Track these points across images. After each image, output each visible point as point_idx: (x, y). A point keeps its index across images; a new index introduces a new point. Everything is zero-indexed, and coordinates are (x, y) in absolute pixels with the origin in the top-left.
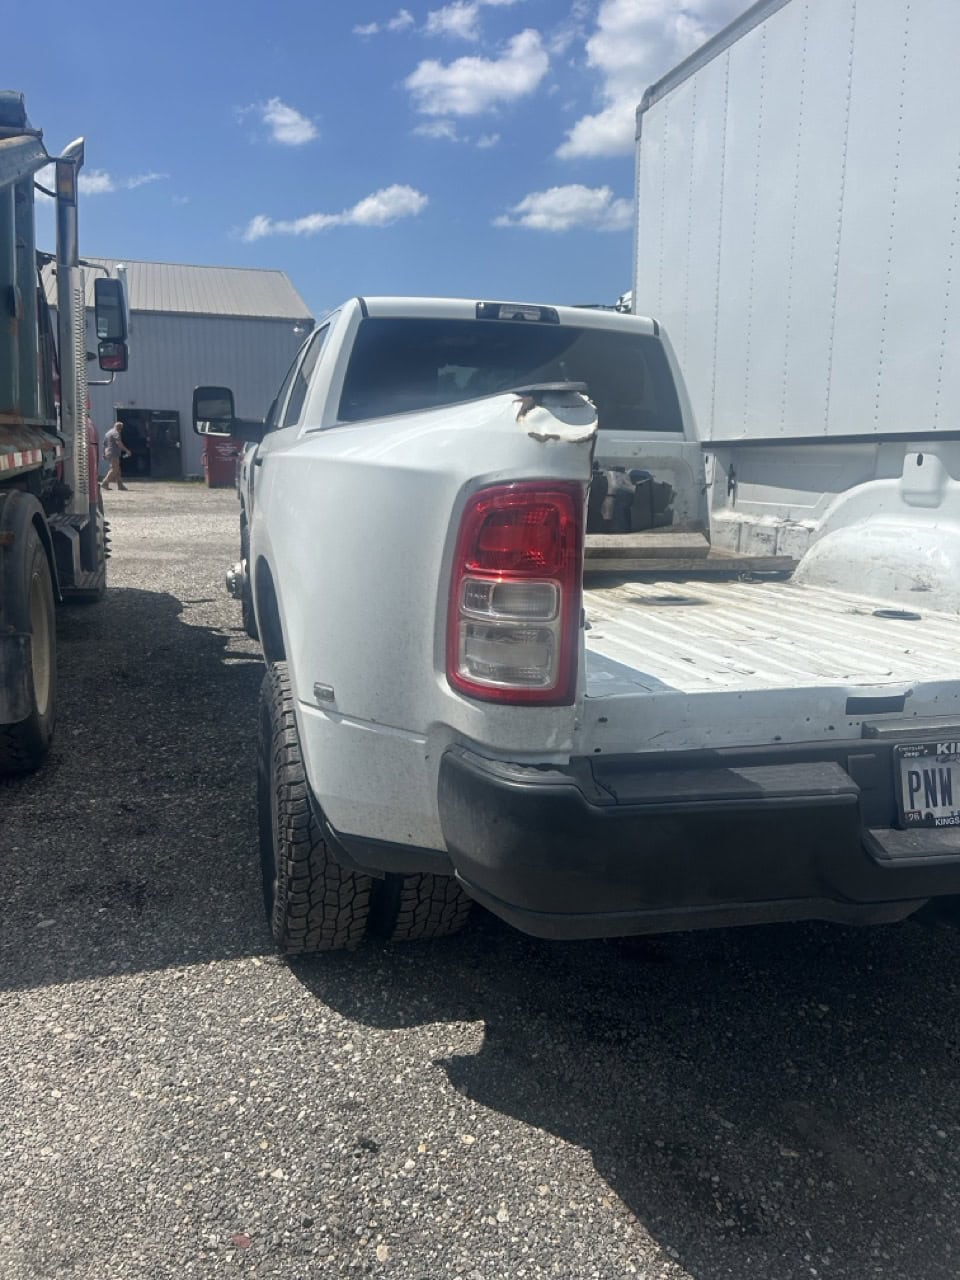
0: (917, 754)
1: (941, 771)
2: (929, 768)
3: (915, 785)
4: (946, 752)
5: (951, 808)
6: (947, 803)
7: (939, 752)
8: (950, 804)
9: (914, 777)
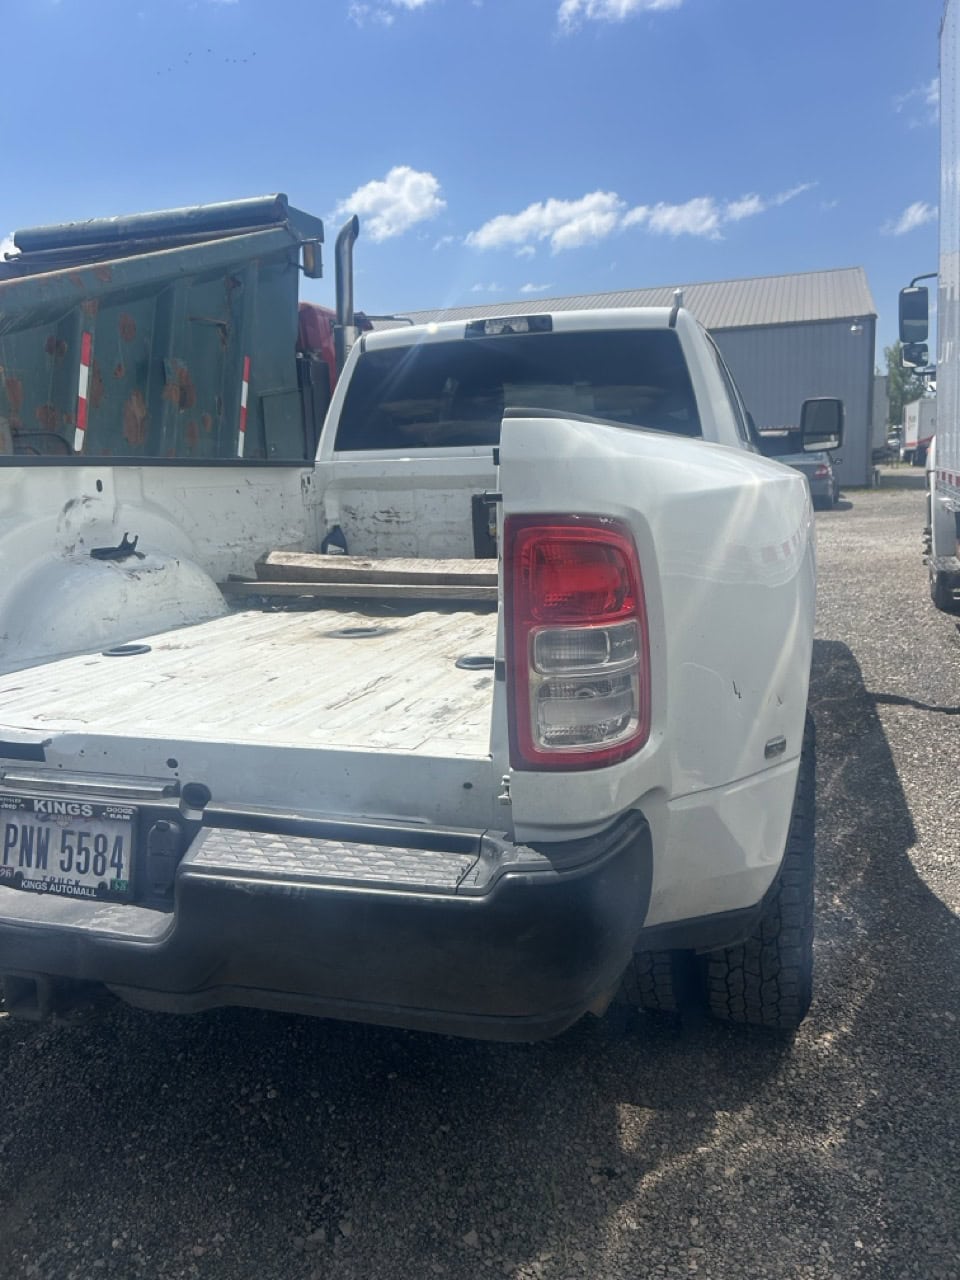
0: (14, 807)
1: (40, 830)
2: (28, 824)
3: (11, 840)
4: (44, 810)
5: (44, 873)
6: (41, 867)
7: (36, 809)
8: (44, 867)
9: (12, 831)
